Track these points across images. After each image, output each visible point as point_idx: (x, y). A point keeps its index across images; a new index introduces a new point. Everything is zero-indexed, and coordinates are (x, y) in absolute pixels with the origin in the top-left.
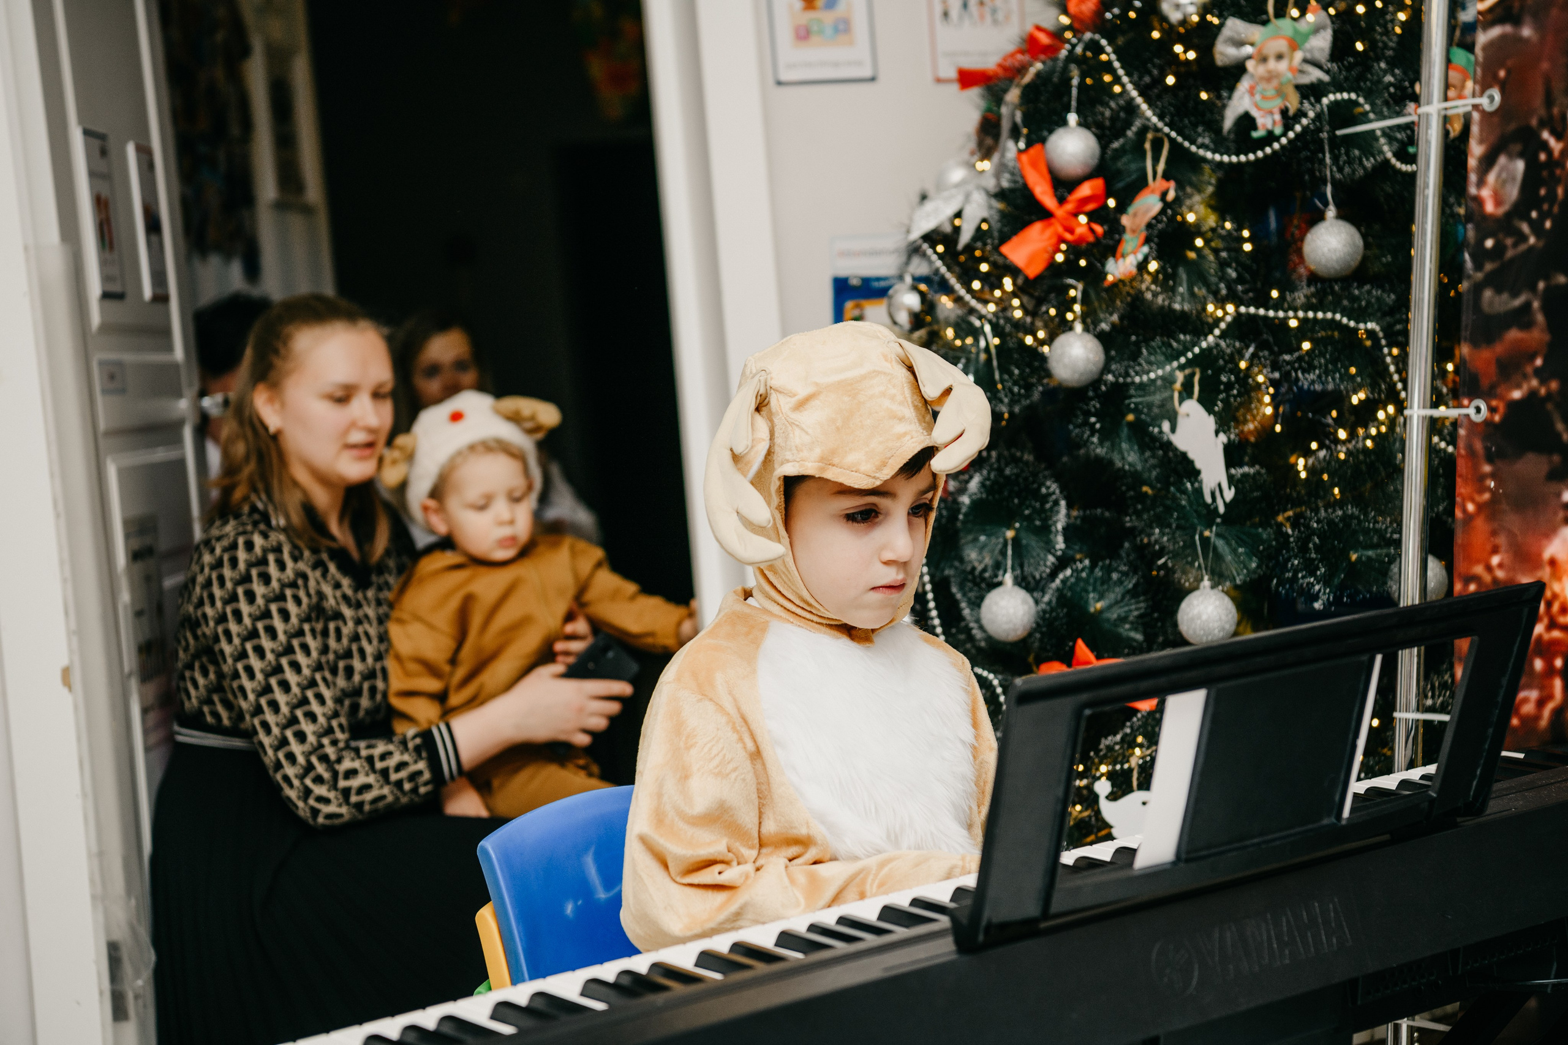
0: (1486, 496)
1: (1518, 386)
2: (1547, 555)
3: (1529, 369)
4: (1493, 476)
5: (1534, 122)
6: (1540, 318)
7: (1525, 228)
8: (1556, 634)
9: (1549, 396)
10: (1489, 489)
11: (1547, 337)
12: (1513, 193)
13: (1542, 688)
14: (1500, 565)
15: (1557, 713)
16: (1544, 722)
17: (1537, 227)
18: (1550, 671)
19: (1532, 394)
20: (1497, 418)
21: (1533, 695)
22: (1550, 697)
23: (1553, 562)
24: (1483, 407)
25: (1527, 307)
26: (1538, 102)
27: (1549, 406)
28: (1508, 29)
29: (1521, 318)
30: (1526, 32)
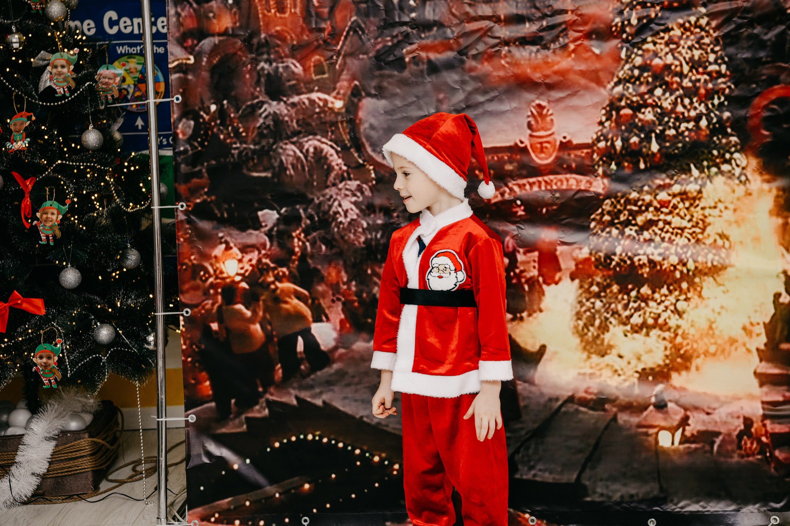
0: (188, 236)
1: (199, 198)
2: (213, 254)
3: (202, 192)
4: (190, 229)
5: (197, 108)
6: (206, 175)
7: (196, 144)
8: (218, 281)
9: (212, 201)
10: (188, 233)
11: (209, 182)
12: (190, 132)
13: (213, 299)
14: (195, 259)
15: (220, 307)
16: (214, 311)
17: (201, 144)
18: (216, 293)
19: (204, 201)
20: (190, 209)
21: (210, 302)
22: (217, 302)
23: (216, 257)
24: (184, 204)
25: (200, 171)
26: (198, 101)
27: (212, 205)
28: (181, 75)
29: (199, 175)
30: (190, 77)
